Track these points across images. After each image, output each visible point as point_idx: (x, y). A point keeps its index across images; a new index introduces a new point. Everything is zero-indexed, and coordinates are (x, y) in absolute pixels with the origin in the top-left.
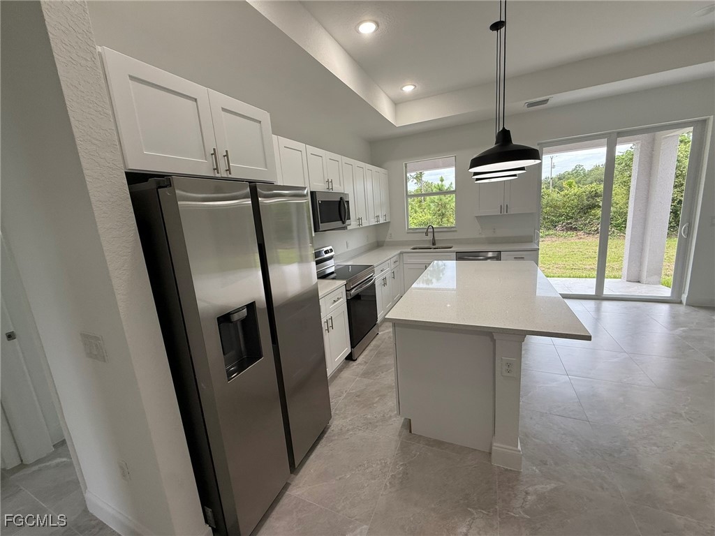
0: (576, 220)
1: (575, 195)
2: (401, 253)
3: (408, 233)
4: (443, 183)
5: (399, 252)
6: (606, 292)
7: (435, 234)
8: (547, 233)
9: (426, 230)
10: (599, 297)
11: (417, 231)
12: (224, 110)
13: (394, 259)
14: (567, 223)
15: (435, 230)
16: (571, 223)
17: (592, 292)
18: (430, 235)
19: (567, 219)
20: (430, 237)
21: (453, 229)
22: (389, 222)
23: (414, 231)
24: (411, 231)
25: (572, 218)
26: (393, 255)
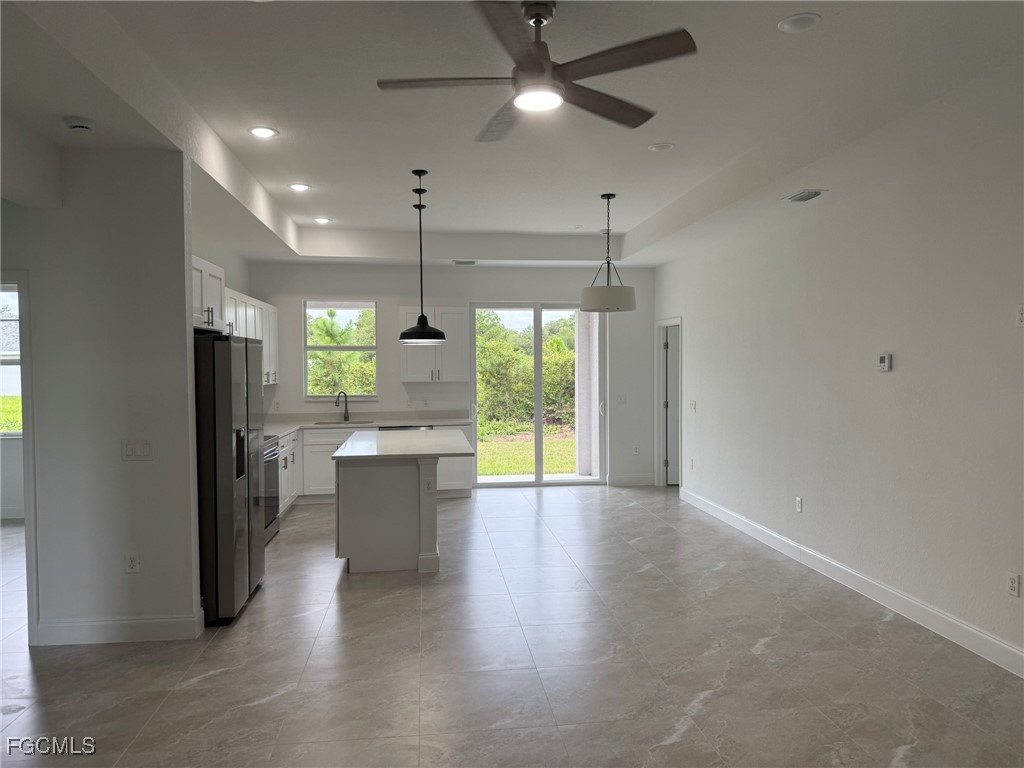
0: (561, 407)
1: (556, 365)
2: (301, 429)
3: (306, 402)
4: (335, 319)
5: (297, 427)
6: (546, 478)
7: (349, 405)
8: (519, 427)
9: (335, 399)
10: (539, 484)
11: (321, 399)
12: (210, 275)
13: (292, 436)
14: (548, 411)
15: (348, 399)
16: (553, 412)
17: (532, 478)
18: (342, 406)
19: (549, 405)
20: (341, 409)
21: (373, 399)
22: (276, 385)
23: (316, 400)
24: (311, 399)
25: (554, 402)
26: (288, 432)
